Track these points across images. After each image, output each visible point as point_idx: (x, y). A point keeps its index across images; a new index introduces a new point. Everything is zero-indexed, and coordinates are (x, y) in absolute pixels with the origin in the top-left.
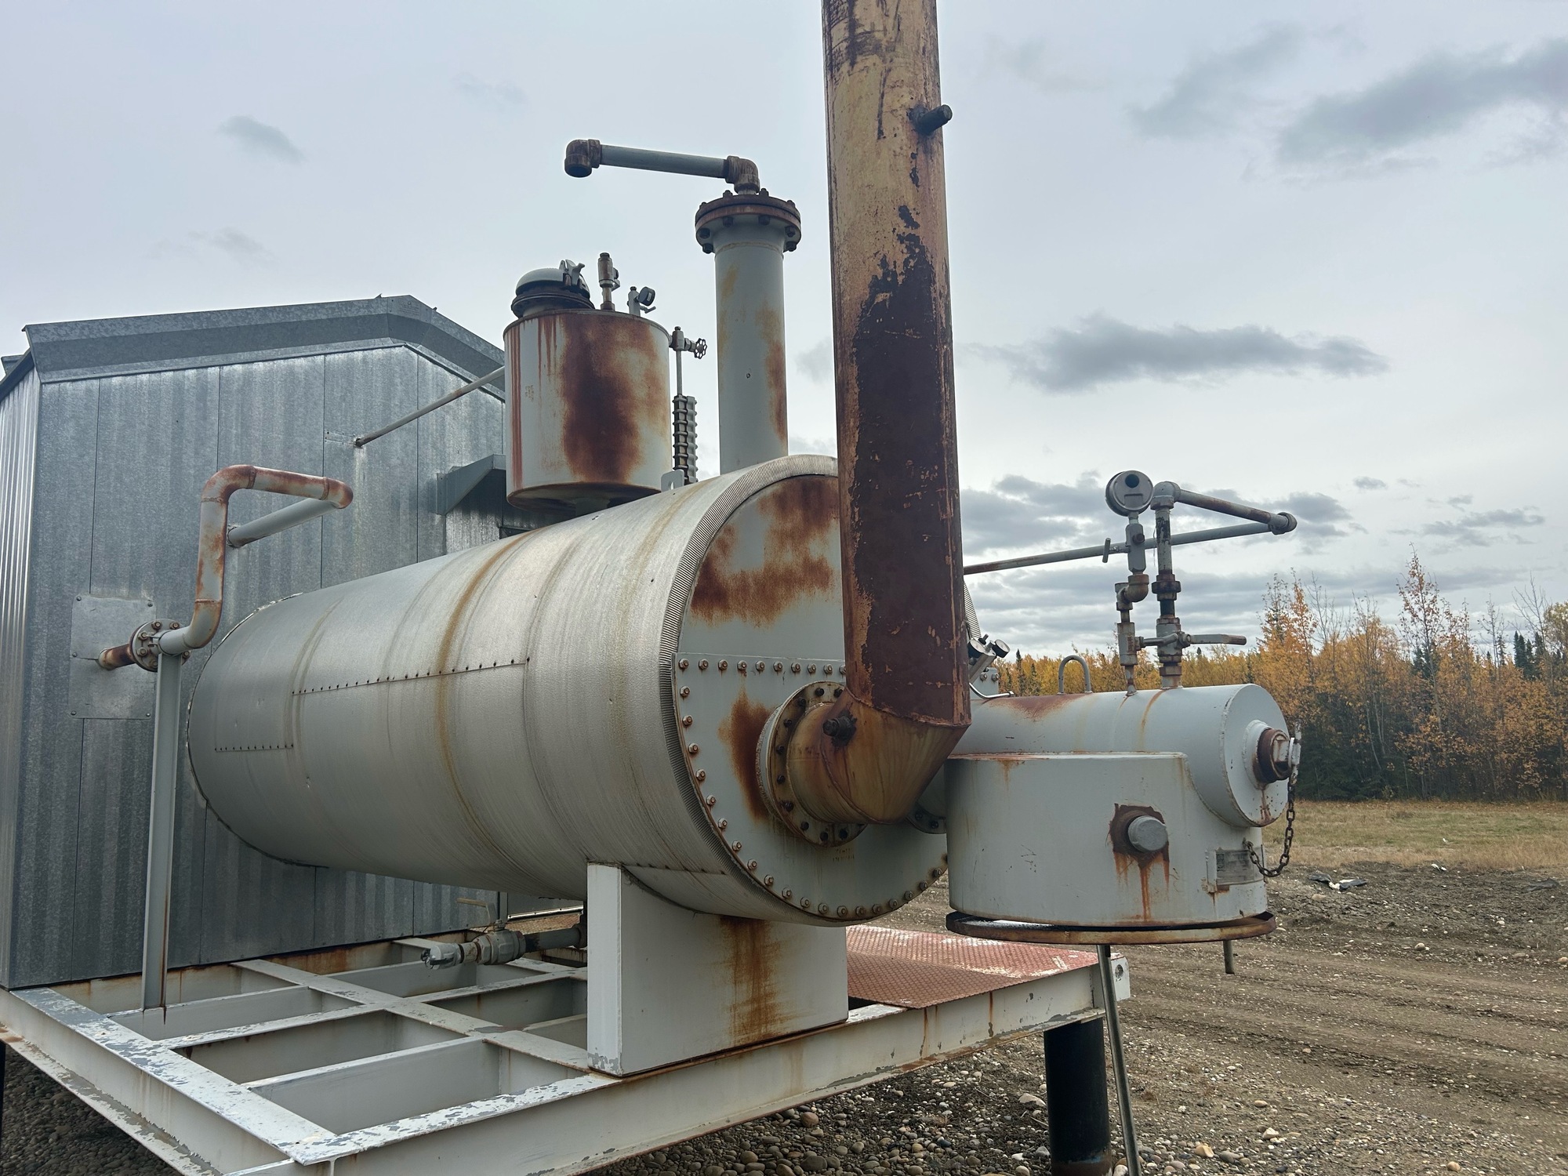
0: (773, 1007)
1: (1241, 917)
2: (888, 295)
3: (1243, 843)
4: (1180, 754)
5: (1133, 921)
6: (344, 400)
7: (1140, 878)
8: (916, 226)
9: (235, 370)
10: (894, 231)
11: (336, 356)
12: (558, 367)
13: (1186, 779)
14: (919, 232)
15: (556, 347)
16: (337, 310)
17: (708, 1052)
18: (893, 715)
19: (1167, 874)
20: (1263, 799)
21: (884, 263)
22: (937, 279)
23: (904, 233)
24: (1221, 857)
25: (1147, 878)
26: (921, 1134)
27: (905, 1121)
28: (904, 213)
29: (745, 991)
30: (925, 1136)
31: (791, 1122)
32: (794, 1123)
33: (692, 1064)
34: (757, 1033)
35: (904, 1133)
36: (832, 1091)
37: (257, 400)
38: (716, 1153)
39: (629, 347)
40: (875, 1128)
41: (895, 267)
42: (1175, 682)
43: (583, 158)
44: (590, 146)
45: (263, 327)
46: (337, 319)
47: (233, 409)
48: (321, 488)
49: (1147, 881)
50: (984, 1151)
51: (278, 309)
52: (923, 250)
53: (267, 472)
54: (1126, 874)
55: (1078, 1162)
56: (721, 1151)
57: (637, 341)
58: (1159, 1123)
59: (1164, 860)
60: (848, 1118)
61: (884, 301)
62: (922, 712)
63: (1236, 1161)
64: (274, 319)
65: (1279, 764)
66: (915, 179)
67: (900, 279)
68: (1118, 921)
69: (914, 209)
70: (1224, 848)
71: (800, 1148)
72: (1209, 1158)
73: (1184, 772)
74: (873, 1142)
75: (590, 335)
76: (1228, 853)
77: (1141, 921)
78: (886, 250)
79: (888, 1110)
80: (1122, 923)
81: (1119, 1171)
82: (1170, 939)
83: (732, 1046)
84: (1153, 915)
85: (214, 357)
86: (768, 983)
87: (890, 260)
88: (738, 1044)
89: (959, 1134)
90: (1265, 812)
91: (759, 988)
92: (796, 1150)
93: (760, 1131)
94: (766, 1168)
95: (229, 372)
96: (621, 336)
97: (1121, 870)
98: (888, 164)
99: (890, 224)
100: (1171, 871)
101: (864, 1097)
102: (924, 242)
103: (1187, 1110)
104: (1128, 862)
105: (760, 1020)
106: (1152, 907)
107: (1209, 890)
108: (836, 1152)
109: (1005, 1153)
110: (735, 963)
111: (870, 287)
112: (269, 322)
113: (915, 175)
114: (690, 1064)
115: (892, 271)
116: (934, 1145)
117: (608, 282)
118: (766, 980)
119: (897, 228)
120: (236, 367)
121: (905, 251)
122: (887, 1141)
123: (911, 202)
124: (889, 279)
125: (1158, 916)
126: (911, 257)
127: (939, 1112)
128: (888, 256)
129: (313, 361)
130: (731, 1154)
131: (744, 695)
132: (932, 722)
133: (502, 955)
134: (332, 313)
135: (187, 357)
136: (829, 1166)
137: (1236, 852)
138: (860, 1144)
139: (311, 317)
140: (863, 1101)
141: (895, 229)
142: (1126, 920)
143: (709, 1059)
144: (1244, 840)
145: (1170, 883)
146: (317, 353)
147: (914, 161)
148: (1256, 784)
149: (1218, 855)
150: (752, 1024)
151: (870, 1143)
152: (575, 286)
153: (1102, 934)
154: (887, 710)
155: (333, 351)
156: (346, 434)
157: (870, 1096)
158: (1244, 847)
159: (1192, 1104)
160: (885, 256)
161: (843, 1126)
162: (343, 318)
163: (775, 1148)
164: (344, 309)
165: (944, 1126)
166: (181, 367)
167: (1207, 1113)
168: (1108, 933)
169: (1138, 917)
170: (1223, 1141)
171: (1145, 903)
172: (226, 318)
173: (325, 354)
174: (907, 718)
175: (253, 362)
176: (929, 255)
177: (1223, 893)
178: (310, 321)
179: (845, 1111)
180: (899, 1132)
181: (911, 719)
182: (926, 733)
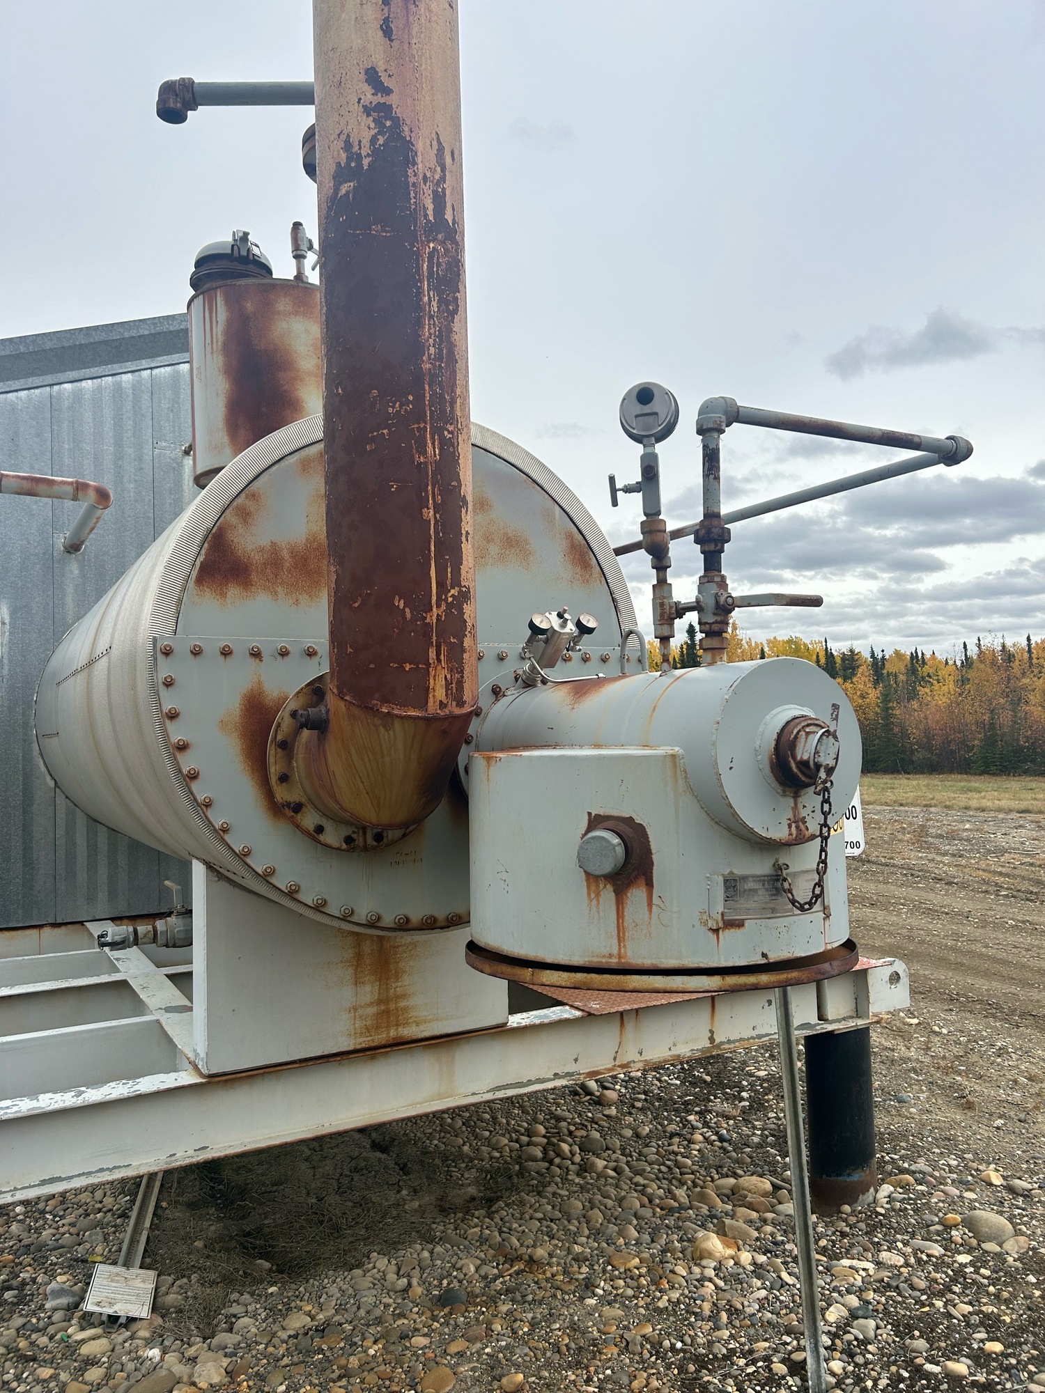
0: (406, 1009)
1: (764, 961)
2: (352, 184)
3: (774, 865)
4: (677, 749)
5: (604, 960)
6: (172, 411)
7: (614, 907)
8: (387, 91)
9: (65, 389)
10: (359, 102)
11: (162, 370)
12: (219, 343)
13: (681, 781)
14: (393, 100)
15: (217, 322)
16: (159, 325)
17: (319, 1054)
18: (354, 704)
19: (650, 904)
20: (795, 808)
21: (348, 145)
22: (419, 159)
23: (371, 103)
24: (732, 886)
25: (623, 908)
26: (706, 1124)
27: (697, 1109)
28: (372, 77)
29: (368, 992)
30: (709, 1127)
31: (590, 1099)
32: (593, 1100)
33: (297, 1065)
34: (384, 1036)
35: (689, 1122)
36: (489, 1096)
37: (88, 416)
38: (508, 1123)
39: (292, 316)
40: (665, 1114)
41: (360, 149)
42: (714, 657)
43: (171, 100)
44: (180, 85)
45: (86, 345)
46: (159, 333)
47: (65, 425)
48: (70, 489)
49: (623, 912)
50: (759, 1151)
51: (100, 328)
52: (397, 122)
53: (14, 477)
54: (598, 901)
55: (832, 1178)
56: (513, 1122)
57: (302, 309)
58: (961, 1138)
59: (647, 884)
60: (646, 1100)
61: (348, 192)
62: (385, 700)
63: (1026, 1193)
64: (97, 337)
65: (804, 764)
66: (387, 31)
67: (366, 162)
68: (587, 959)
69: (386, 70)
70: (739, 871)
71: (586, 1126)
72: (996, 1186)
73: (679, 772)
74: (659, 1127)
75: (250, 306)
76: (744, 878)
77: (613, 963)
78: (349, 127)
79: (688, 1095)
80: (591, 961)
81: (883, 1191)
82: (646, 987)
83: (351, 1048)
84: (629, 953)
85: (44, 377)
86: (400, 984)
87: (354, 140)
88: (359, 1047)
89: (744, 1128)
90: (797, 827)
91: (387, 990)
92: (582, 1129)
93: (558, 1105)
94: (547, 1144)
95: (59, 392)
96: (283, 304)
97: (593, 895)
98: (354, 17)
99: (355, 94)
100: (655, 900)
101: (671, 1079)
102: (398, 111)
103: (1005, 1125)
104: (601, 886)
105: (388, 1022)
106: (628, 944)
107: (710, 925)
108: (620, 1134)
109: (780, 1155)
110: (355, 963)
111: (334, 178)
112: (92, 341)
113: (389, 27)
114: (295, 1066)
115: (357, 154)
116: (714, 1138)
117: (299, 252)
118: (397, 981)
119: (363, 97)
120: (66, 386)
121: (372, 125)
122: (672, 1128)
123: (381, 62)
124: (353, 164)
125: (639, 955)
126: (379, 133)
127: (737, 1102)
128: (352, 136)
129: (140, 376)
130: (521, 1126)
131: (260, 683)
132: (395, 712)
133: (180, 939)
134: (155, 328)
135: (18, 379)
136: (608, 1148)
137: (758, 876)
138: (644, 1129)
139: (134, 333)
140: (669, 1084)
141: (360, 99)
142: (595, 959)
143: (320, 1061)
144: (777, 860)
145: (653, 915)
146: (142, 367)
147: (386, 9)
148: (779, 789)
149: (726, 881)
150: (378, 1027)
151: (656, 1129)
152: (244, 257)
153: (565, 975)
154: (347, 698)
155: (159, 365)
156: (175, 443)
157: (676, 1079)
158: (776, 871)
159: (1013, 1119)
160: (348, 136)
161: (637, 1108)
162: (165, 332)
163: (564, 1124)
164: (166, 323)
165: (734, 1118)
166: (12, 389)
167: (1024, 1131)
168: (573, 975)
169: (611, 956)
170: (1025, 1166)
171: (621, 939)
172: (51, 340)
173: (151, 368)
174: (366, 707)
175: (81, 380)
176: (406, 129)
177: (732, 930)
178: (133, 337)
179: (645, 1093)
180: (687, 1120)
181: (372, 709)
182: (393, 724)
